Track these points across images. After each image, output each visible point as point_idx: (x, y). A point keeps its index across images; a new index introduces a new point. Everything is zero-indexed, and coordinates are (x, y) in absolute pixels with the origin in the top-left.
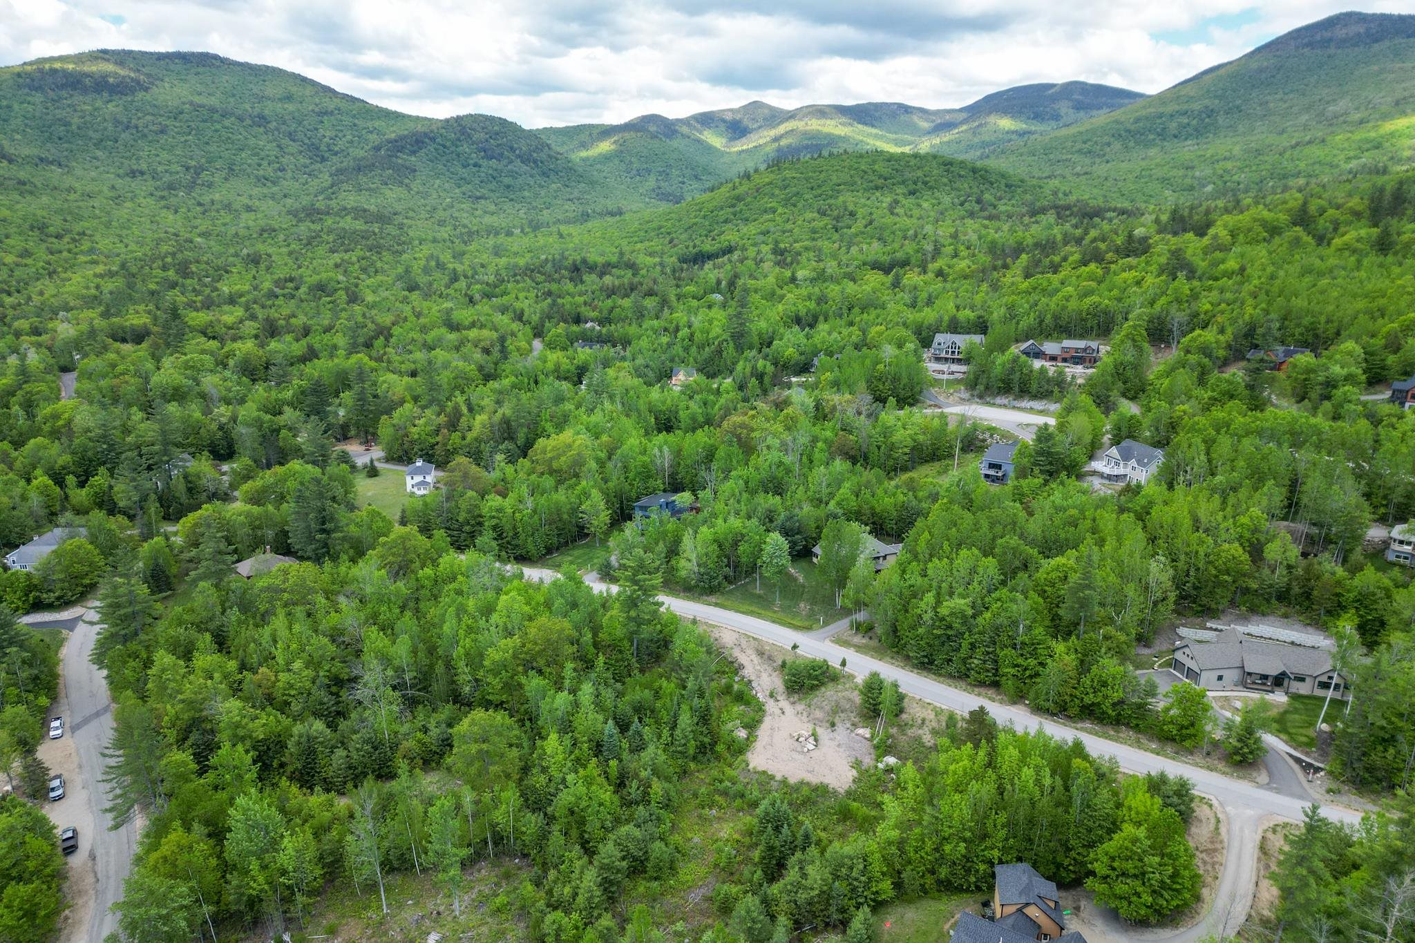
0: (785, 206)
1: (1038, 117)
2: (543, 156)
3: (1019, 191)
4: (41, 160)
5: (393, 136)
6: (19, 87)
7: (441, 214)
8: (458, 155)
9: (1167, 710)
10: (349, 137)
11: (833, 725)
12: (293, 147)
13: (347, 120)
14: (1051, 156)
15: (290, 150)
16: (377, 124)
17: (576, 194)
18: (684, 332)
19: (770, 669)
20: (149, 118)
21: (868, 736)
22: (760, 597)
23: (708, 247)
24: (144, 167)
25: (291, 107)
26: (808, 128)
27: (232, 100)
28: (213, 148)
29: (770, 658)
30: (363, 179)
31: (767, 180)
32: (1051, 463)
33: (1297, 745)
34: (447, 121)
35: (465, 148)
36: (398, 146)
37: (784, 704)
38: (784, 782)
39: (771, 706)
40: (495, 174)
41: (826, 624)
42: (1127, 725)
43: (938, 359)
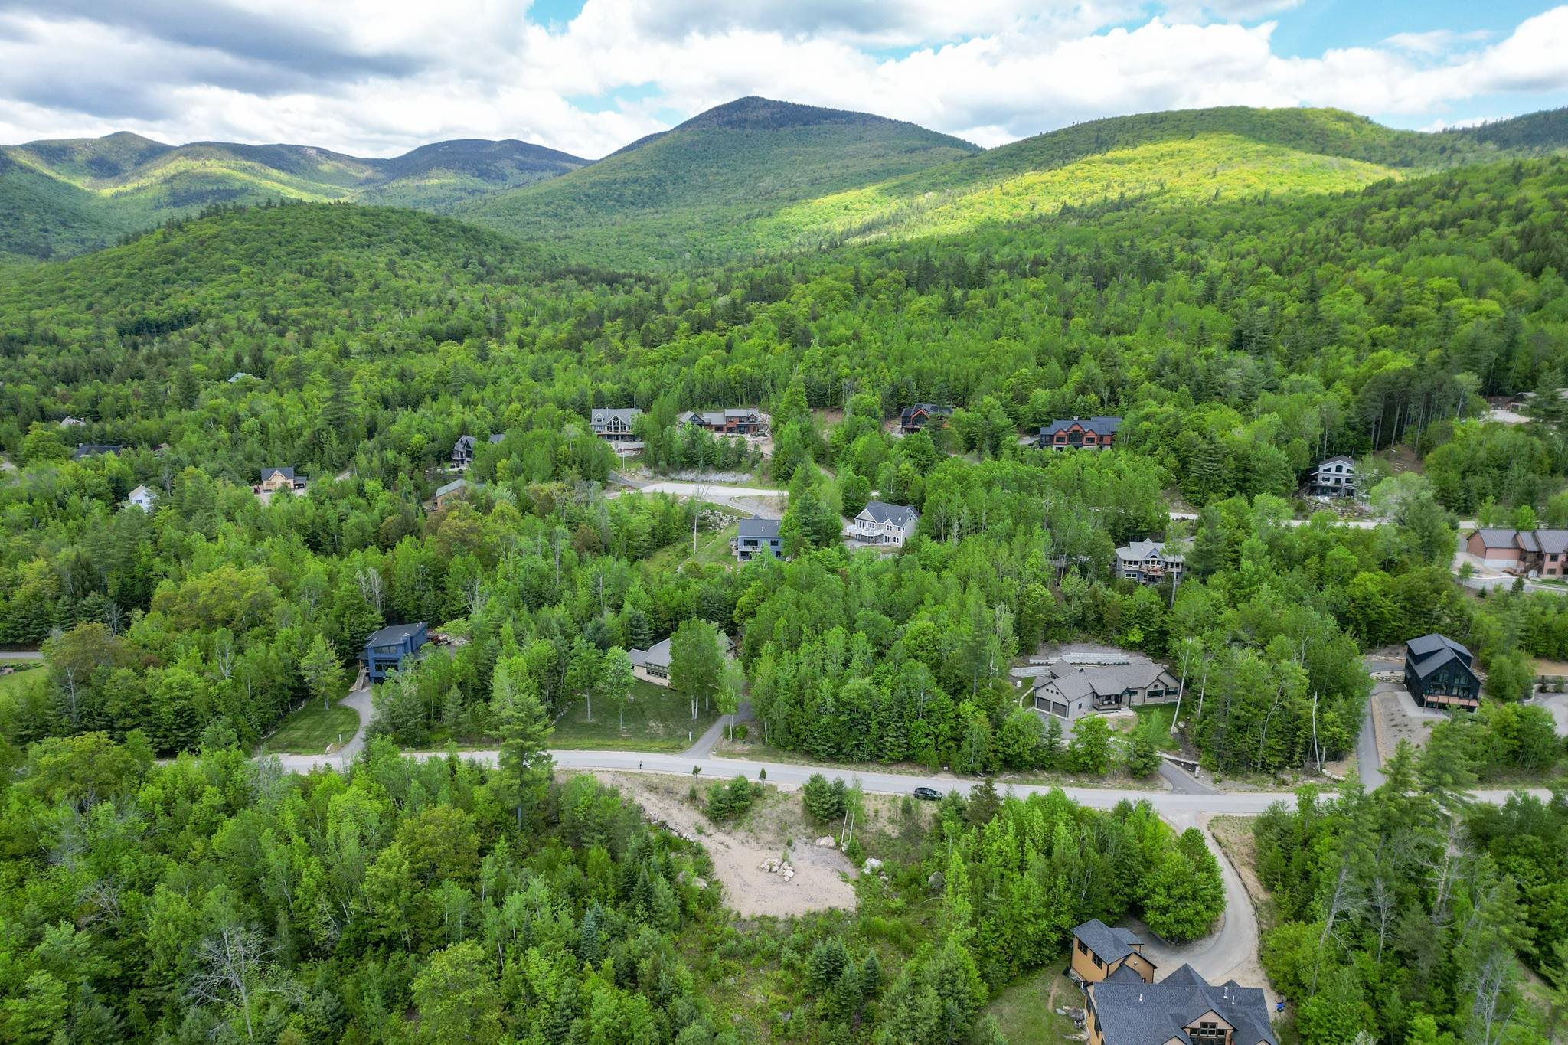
0: (248, 263)
1: (482, 174)
3: (517, 253)
9: (1072, 745)
11: (789, 843)
14: (518, 218)
18: (251, 423)
19: (675, 803)
21: (832, 844)
22: (595, 726)
26: (208, 170)
29: (669, 792)
31: (211, 232)
32: (816, 533)
37: (719, 836)
38: (792, 921)
39: (706, 843)
41: (695, 739)
42: (1043, 768)
43: (602, 437)
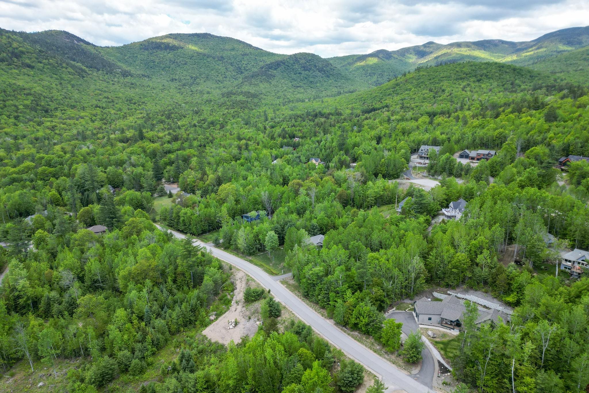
0: (416, 87)
2: (328, 69)
4: (143, 75)
5: (269, 62)
6: (141, 49)
7: (280, 94)
8: (293, 70)
10: (253, 64)
11: (250, 318)
12: (231, 68)
13: (253, 57)
15: (230, 69)
16: (264, 58)
17: (339, 84)
20: (181, 59)
22: (269, 259)
23: (377, 106)
24: (177, 77)
25: (233, 53)
27: (212, 51)
28: (202, 70)
30: (253, 80)
32: (421, 208)
33: (446, 357)
34: (291, 56)
35: (296, 66)
36: (270, 67)
37: (239, 307)
39: (233, 307)
40: (307, 77)
41: (285, 273)
43: (421, 157)
